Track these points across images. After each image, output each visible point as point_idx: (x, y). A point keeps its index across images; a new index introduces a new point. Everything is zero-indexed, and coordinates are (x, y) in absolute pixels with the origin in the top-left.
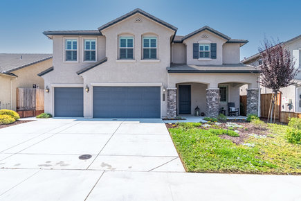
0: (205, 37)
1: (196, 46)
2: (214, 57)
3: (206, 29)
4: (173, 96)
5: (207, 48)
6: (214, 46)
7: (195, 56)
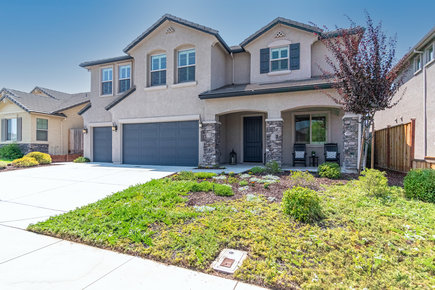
0: (279, 36)
1: (264, 53)
2: (295, 66)
3: (279, 22)
4: (211, 134)
5: (284, 53)
6: (295, 48)
7: (264, 70)
